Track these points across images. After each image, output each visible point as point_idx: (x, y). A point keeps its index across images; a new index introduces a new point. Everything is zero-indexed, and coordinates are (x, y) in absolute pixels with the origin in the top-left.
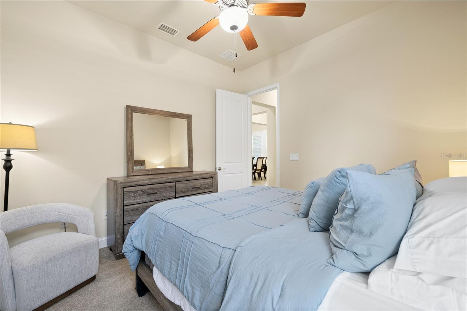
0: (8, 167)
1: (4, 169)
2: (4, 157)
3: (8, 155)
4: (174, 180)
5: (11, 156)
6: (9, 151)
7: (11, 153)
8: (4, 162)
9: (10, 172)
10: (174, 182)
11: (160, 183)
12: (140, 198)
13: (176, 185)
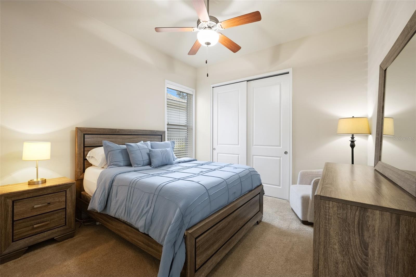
0: (353, 146)
1: (350, 147)
2: (350, 139)
3: (353, 138)
5: (354, 138)
6: (353, 135)
7: (354, 137)
8: (350, 142)
9: (354, 149)
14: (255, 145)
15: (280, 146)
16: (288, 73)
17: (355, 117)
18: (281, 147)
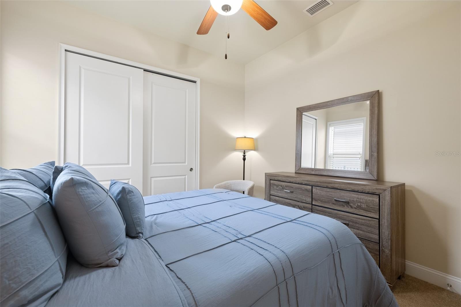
1: (243, 160)
3: (244, 153)
4: (311, 183)
8: (243, 156)
10: (311, 186)
11: (296, 183)
12: (280, 192)
13: (313, 190)
14: (154, 163)
15: (185, 162)
16: (195, 82)
17: (246, 137)
18: (186, 164)
